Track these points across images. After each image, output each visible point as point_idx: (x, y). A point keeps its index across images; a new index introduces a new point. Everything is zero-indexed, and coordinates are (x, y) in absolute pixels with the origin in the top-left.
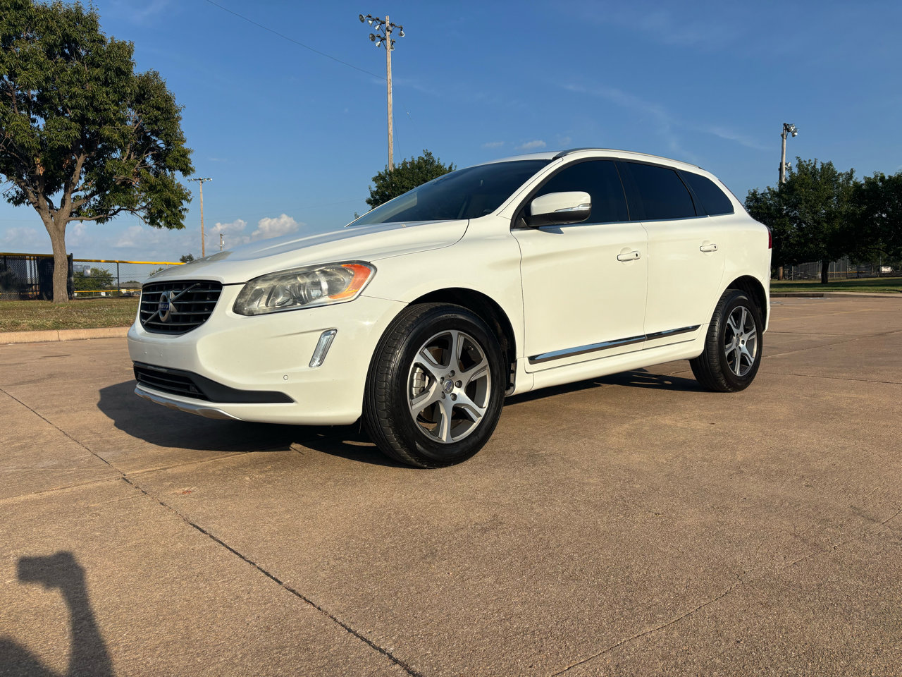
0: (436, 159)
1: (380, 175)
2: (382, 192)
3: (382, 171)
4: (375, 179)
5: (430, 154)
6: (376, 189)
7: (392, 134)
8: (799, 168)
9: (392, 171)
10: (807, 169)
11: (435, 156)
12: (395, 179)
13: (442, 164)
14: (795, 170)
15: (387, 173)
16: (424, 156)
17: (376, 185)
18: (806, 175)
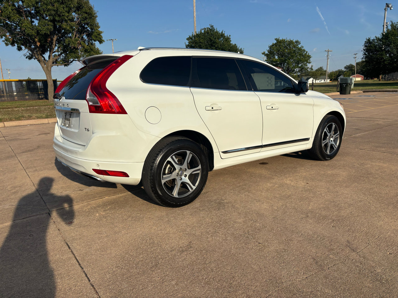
0: (215, 28)
1: (190, 37)
2: (191, 45)
3: (191, 35)
4: (188, 39)
5: (213, 26)
6: (188, 44)
7: (195, 17)
8: (392, 27)
9: (195, 35)
10: (396, 27)
11: (215, 27)
12: (197, 39)
13: (218, 31)
14: (390, 28)
15: (193, 36)
16: (210, 27)
17: (188, 42)
18: (394, 30)
